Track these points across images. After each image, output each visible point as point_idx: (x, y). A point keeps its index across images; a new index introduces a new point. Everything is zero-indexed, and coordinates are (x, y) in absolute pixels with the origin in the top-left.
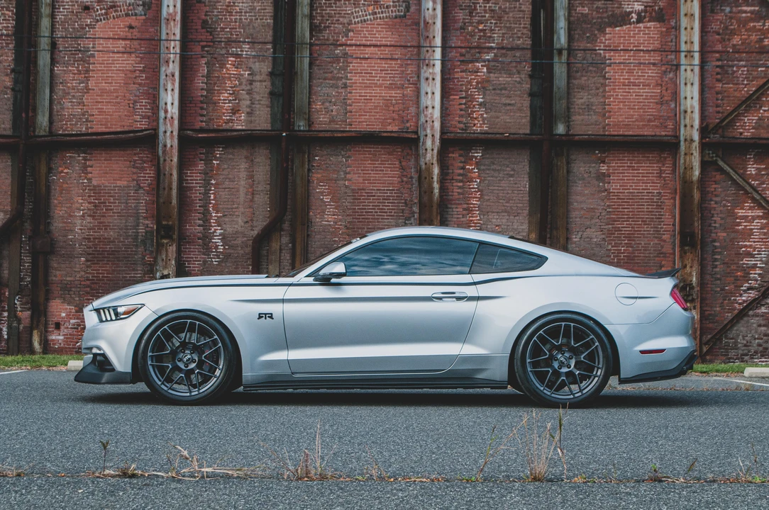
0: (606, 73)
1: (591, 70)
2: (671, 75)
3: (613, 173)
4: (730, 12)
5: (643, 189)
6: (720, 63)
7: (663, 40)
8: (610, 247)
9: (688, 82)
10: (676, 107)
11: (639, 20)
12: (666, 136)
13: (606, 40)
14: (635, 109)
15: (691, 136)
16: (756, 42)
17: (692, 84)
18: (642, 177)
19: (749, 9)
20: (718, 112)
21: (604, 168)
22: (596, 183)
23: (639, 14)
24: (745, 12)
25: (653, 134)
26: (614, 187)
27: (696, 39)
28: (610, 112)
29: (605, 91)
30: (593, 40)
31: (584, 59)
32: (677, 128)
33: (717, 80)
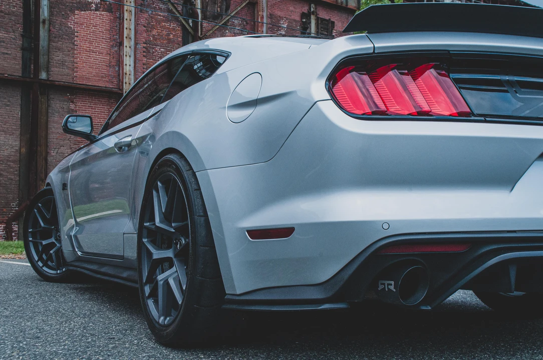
0: (75, 41)
1: (64, 38)
2: (116, 49)
3: (78, 110)
4: (152, 14)
5: (98, 122)
6: (145, 45)
7: (111, 25)
9: (127, 54)
10: (119, 70)
11: (96, 10)
12: (112, 88)
13: (75, 18)
14: (93, 68)
16: (166, 35)
17: (130, 56)
18: (98, 114)
21: (72, 106)
23: (96, 5)
24: (160, 16)
25: (105, 86)
27: (133, 27)
28: (77, 68)
29: (73, 53)
30: (67, 17)
31: (60, 30)
32: (121, 83)
33: (144, 56)
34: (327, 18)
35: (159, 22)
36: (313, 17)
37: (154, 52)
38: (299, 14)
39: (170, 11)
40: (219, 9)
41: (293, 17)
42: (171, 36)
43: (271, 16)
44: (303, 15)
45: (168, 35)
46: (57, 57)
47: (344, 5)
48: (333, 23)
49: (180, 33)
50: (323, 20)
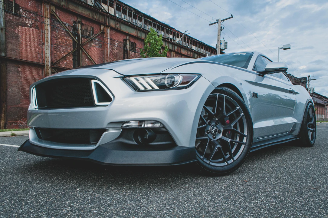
0: (19, 40)
1: (14, 38)
2: (41, 46)
3: (23, 71)
4: (58, 32)
5: (33, 77)
6: (55, 46)
7: (38, 35)
8: (22, 93)
9: (47, 49)
10: (43, 55)
11: (30, 27)
12: (40, 63)
13: (19, 30)
14: (30, 53)
15: (48, 64)
18: (32, 74)
19: (63, 33)
20: (55, 59)
21: (19, 69)
22: (16, 73)
23: (30, 25)
24: (62, 33)
25: (36, 62)
26: (23, 75)
27: (49, 37)
28: (21, 52)
29: (19, 46)
30: (15, 28)
31: (11, 34)
32: (44, 61)
33: (55, 50)
34: (134, 42)
35: (62, 36)
36: (128, 41)
37: (59, 49)
38: (123, 39)
39: (67, 32)
40: (89, 34)
41: (120, 40)
42: (68, 43)
43: (111, 39)
44: (124, 40)
45: (66, 42)
46: (10, 46)
47: (140, 37)
48: (136, 44)
49: (72, 42)
50: (132, 43)
